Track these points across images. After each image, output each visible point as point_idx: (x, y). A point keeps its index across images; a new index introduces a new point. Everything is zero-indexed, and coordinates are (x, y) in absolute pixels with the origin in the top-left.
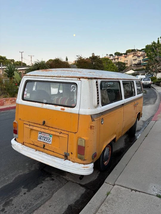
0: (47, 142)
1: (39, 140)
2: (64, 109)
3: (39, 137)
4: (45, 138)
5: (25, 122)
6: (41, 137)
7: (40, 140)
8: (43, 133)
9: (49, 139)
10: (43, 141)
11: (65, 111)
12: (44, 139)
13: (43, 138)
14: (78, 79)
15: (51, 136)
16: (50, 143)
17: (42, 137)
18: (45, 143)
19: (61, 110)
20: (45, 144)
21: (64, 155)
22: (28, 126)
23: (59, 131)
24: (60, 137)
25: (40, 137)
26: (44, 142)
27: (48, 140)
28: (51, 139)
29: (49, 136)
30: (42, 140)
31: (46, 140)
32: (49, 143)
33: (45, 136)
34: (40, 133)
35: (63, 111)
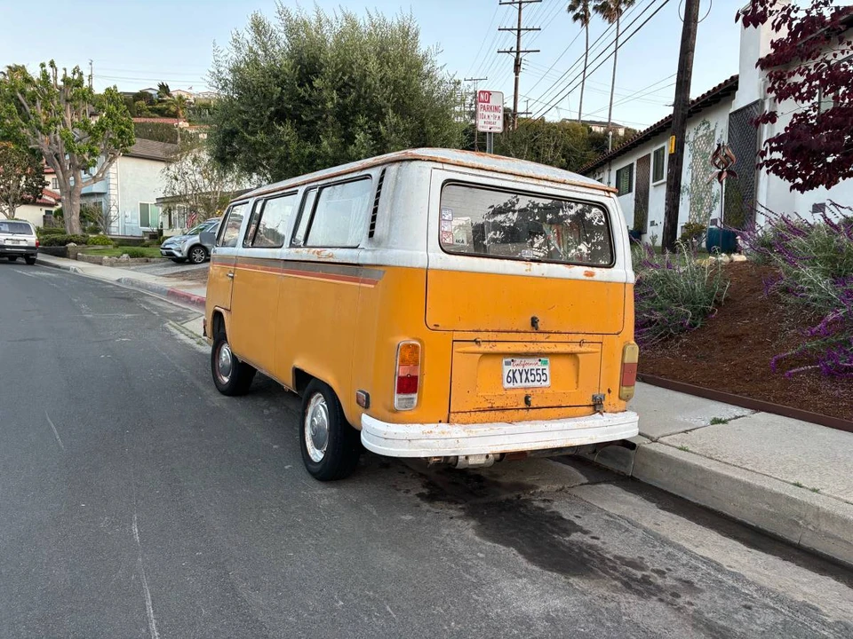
0: (536, 384)
1: (506, 385)
2: (591, 274)
3: (508, 376)
4: (527, 373)
5: (457, 336)
6: (514, 374)
7: (511, 385)
8: (518, 361)
9: (540, 372)
10: (524, 384)
11: (595, 278)
12: (527, 378)
13: (521, 374)
14: (607, 194)
15: (545, 363)
16: (548, 383)
17: (517, 375)
18: (529, 388)
19: (584, 278)
20: (529, 392)
21: (590, 406)
22: (475, 348)
23: (579, 338)
24: (579, 355)
25: (511, 375)
26: (525, 388)
27: (538, 378)
28: (547, 372)
29: (539, 363)
30: (518, 385)
31: (531, 378)
32: (544, 384)
33: (527, 368)
34: (508, 364)
35: (590, 278)
